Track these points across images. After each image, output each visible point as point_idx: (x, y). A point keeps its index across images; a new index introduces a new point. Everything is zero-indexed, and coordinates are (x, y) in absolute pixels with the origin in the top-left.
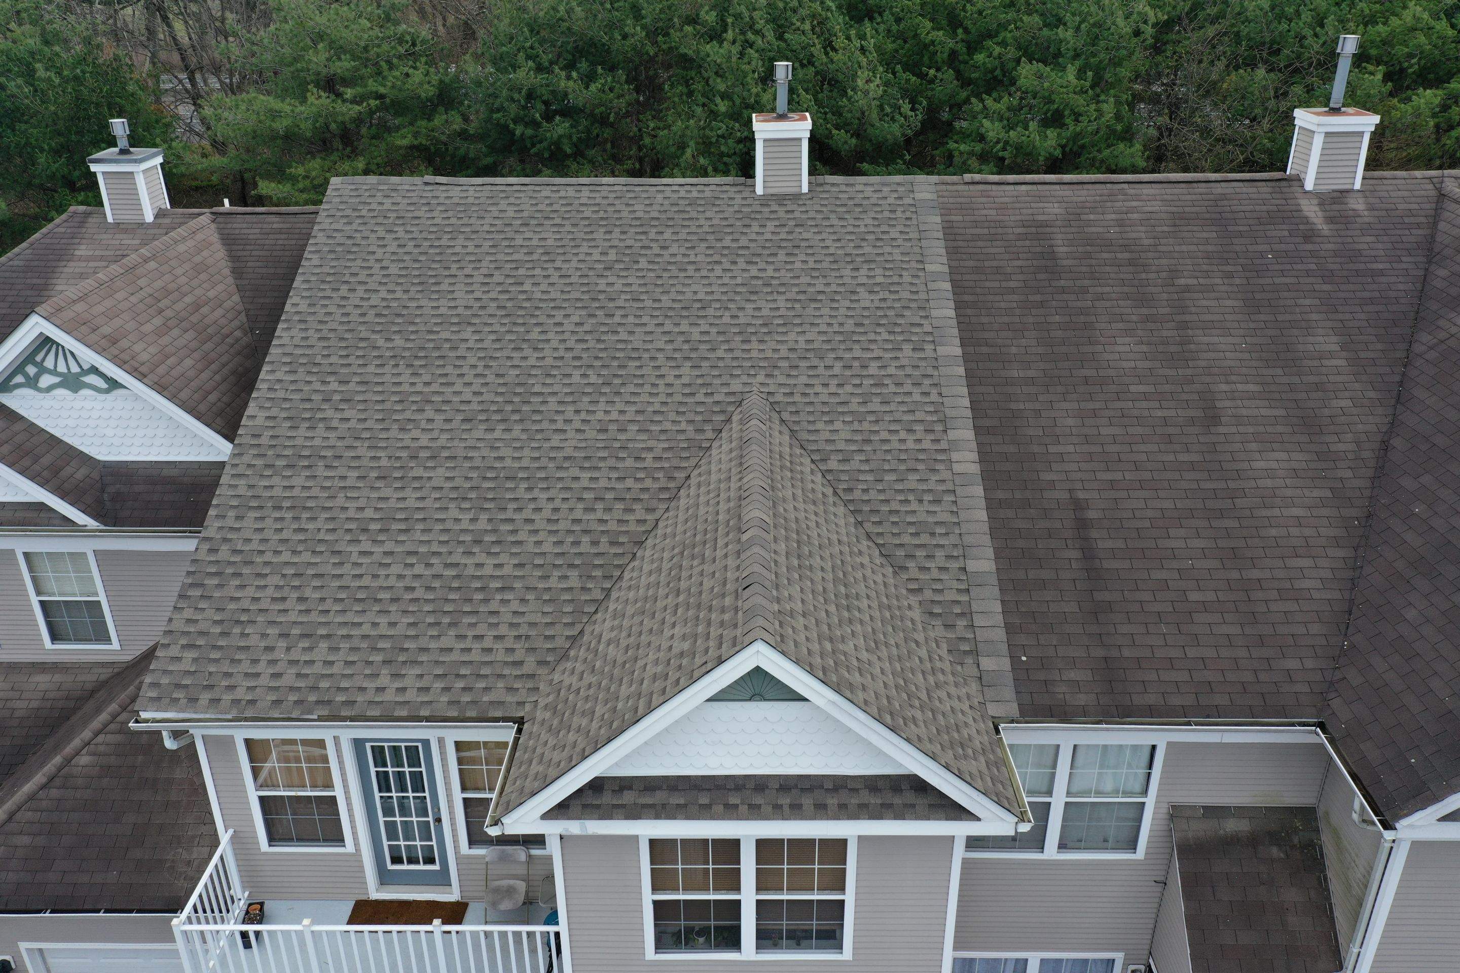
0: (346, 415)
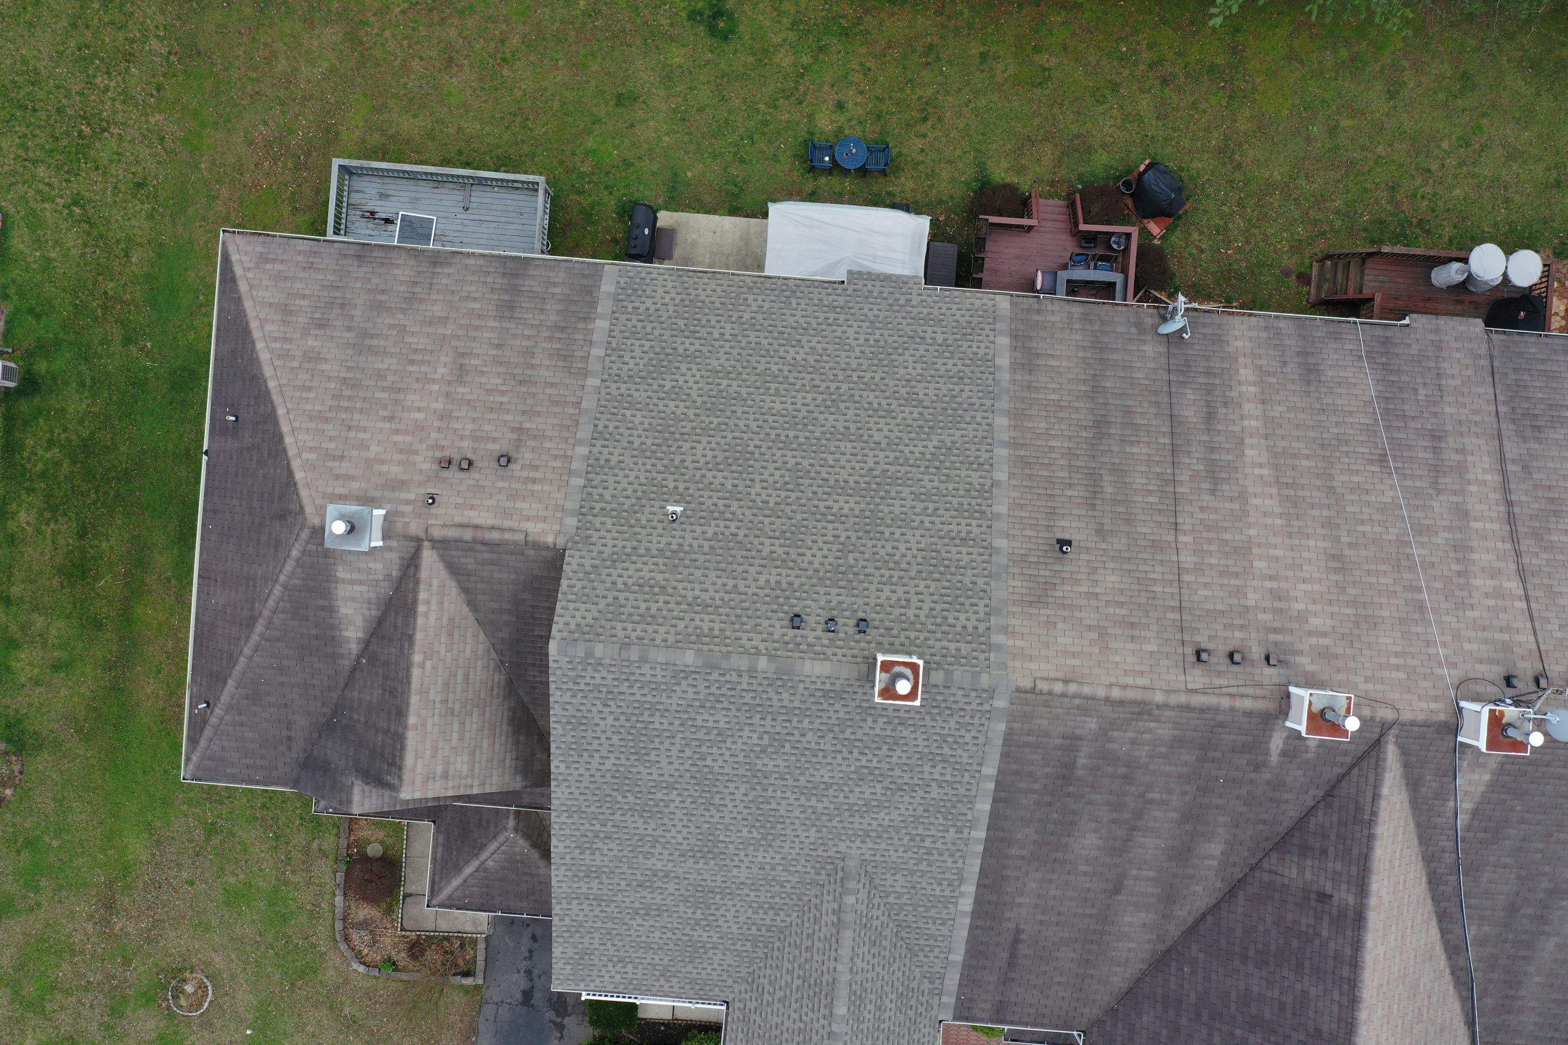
0: (611, 846)
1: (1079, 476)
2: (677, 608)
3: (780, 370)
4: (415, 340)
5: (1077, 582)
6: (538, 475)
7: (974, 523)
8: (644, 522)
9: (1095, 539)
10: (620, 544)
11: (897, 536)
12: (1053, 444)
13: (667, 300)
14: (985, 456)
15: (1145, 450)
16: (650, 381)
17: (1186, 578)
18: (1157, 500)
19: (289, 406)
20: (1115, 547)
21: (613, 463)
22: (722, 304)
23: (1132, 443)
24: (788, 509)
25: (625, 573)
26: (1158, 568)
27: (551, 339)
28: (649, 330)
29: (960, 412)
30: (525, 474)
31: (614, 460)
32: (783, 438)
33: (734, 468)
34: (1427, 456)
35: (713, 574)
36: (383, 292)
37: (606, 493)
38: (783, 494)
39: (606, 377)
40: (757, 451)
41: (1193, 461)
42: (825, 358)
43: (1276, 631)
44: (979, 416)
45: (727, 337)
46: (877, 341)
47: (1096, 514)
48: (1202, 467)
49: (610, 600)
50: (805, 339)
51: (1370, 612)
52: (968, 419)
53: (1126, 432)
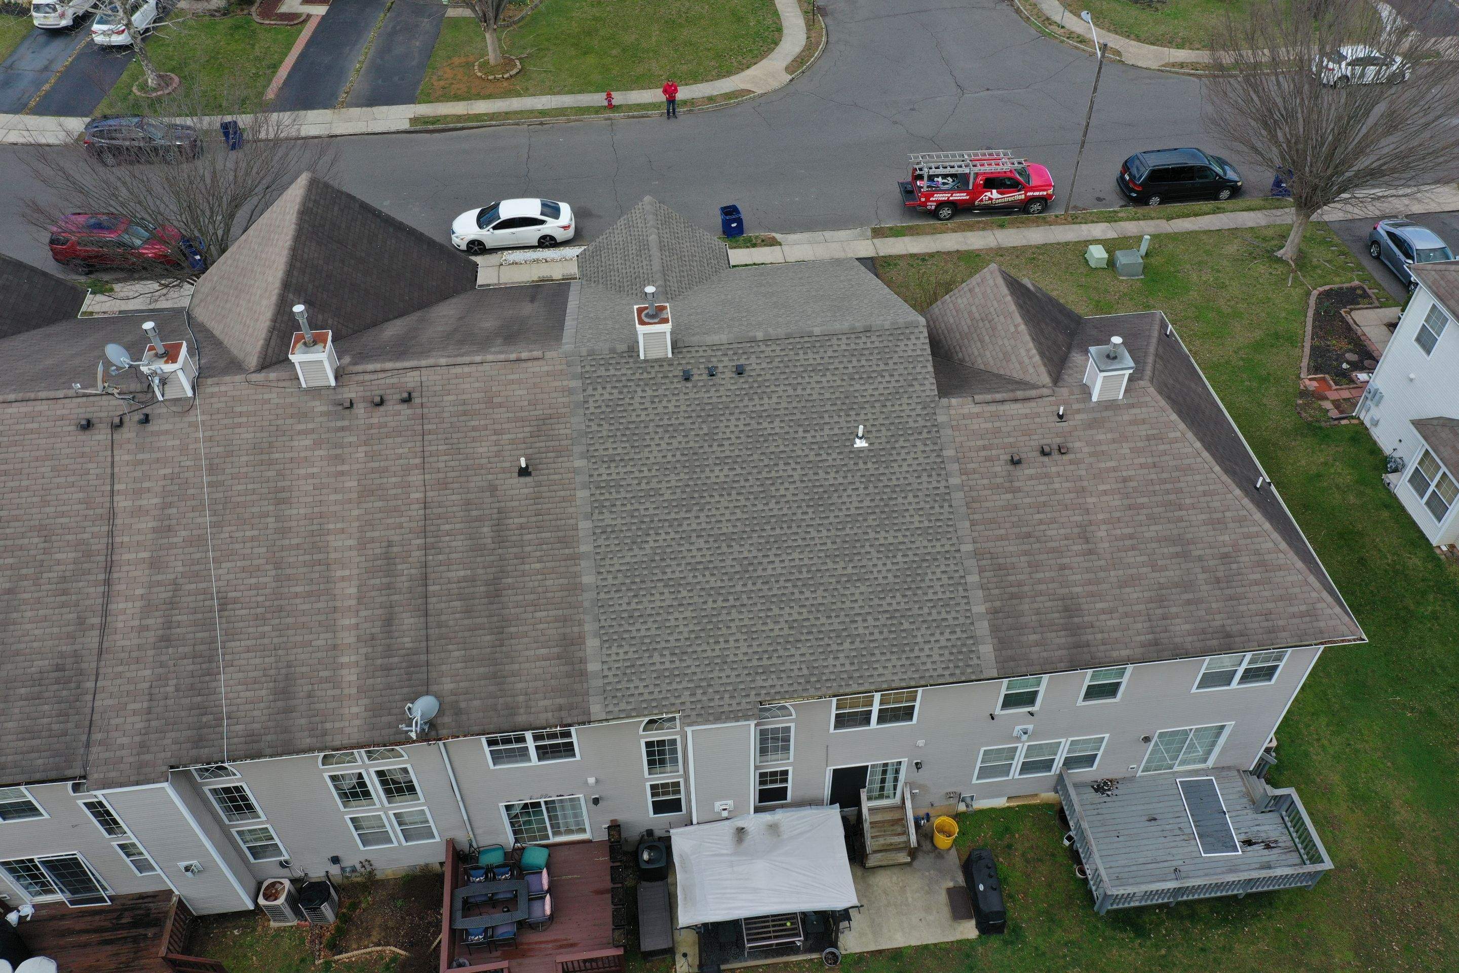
1: (514, 538)
2: (837, 365)
3: (801, 593)
4: (1138, 559)
5: (512, 442)
6: (983, 453)
7: (604, 477)
8: (883, 428)
9: (497, 482)
10: (897, 408)
11: (670, 454)
12: (538, 566)
13: (927, 647)
14: (601, 542)
15: (452, 574)
16: (917, 559)
17: (418, 461)
18: (442, 527)
19: (1214, 476)
20: (479, 478)
21: (925, 474)
22: (873, 655)
23: (465, 579)
24: (766, 462)
25: (885, 385)
26: (442, 465)
27: (1020, 584)
28: (934, 611)
29: (628, 581)
30: (994, 452)
31: (925, 478)
32: (785, 526)
33: (821, 490)
34: (179, 618)
35: (815, 397)
36: (1189, 602)
37: (922, 448)
38: (773, 474)
39: (958, 555)
40: (805, 509)
41: (407, 571)
42: (762, 614)
43: (343, 429)
44: (610, 581)
45: (859, 619)
46: (717, 642)
47: (497, 505)
48: (399, 567)
49: (890, 362)
50: (786, 631)
51: (258, 457)
52: (620, 575)
53: (472, 590)
